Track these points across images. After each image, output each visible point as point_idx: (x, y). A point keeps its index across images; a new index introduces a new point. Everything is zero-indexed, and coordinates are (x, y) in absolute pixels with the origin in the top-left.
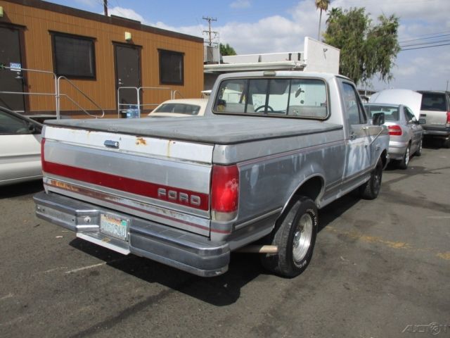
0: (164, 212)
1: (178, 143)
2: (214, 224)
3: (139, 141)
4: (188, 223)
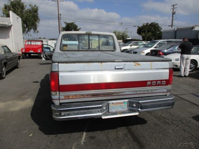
0: (148, 91)
1: (155, 63)
2: (169, 89)
3: (136, 64)
4: (158, 93)
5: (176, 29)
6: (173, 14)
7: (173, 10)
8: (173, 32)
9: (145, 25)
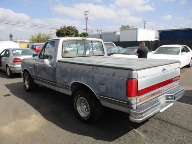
3: (169, 66)
5: (101, 33)
6: (86, 19)
7: (86, 16)
8: (98, 35)
9: (63, 28)
